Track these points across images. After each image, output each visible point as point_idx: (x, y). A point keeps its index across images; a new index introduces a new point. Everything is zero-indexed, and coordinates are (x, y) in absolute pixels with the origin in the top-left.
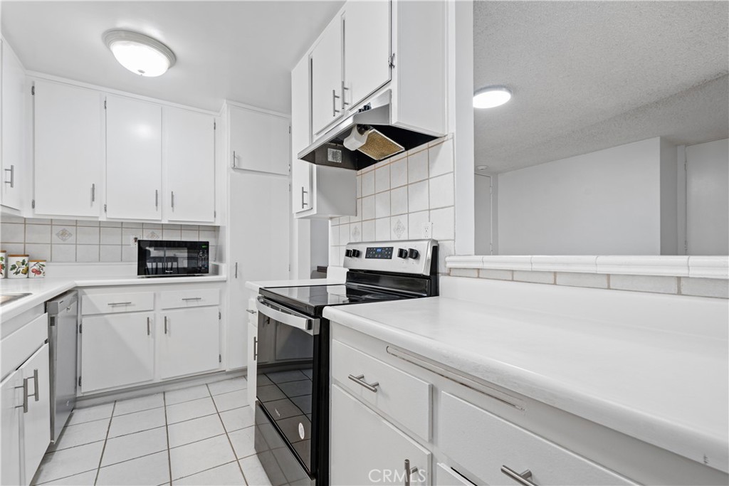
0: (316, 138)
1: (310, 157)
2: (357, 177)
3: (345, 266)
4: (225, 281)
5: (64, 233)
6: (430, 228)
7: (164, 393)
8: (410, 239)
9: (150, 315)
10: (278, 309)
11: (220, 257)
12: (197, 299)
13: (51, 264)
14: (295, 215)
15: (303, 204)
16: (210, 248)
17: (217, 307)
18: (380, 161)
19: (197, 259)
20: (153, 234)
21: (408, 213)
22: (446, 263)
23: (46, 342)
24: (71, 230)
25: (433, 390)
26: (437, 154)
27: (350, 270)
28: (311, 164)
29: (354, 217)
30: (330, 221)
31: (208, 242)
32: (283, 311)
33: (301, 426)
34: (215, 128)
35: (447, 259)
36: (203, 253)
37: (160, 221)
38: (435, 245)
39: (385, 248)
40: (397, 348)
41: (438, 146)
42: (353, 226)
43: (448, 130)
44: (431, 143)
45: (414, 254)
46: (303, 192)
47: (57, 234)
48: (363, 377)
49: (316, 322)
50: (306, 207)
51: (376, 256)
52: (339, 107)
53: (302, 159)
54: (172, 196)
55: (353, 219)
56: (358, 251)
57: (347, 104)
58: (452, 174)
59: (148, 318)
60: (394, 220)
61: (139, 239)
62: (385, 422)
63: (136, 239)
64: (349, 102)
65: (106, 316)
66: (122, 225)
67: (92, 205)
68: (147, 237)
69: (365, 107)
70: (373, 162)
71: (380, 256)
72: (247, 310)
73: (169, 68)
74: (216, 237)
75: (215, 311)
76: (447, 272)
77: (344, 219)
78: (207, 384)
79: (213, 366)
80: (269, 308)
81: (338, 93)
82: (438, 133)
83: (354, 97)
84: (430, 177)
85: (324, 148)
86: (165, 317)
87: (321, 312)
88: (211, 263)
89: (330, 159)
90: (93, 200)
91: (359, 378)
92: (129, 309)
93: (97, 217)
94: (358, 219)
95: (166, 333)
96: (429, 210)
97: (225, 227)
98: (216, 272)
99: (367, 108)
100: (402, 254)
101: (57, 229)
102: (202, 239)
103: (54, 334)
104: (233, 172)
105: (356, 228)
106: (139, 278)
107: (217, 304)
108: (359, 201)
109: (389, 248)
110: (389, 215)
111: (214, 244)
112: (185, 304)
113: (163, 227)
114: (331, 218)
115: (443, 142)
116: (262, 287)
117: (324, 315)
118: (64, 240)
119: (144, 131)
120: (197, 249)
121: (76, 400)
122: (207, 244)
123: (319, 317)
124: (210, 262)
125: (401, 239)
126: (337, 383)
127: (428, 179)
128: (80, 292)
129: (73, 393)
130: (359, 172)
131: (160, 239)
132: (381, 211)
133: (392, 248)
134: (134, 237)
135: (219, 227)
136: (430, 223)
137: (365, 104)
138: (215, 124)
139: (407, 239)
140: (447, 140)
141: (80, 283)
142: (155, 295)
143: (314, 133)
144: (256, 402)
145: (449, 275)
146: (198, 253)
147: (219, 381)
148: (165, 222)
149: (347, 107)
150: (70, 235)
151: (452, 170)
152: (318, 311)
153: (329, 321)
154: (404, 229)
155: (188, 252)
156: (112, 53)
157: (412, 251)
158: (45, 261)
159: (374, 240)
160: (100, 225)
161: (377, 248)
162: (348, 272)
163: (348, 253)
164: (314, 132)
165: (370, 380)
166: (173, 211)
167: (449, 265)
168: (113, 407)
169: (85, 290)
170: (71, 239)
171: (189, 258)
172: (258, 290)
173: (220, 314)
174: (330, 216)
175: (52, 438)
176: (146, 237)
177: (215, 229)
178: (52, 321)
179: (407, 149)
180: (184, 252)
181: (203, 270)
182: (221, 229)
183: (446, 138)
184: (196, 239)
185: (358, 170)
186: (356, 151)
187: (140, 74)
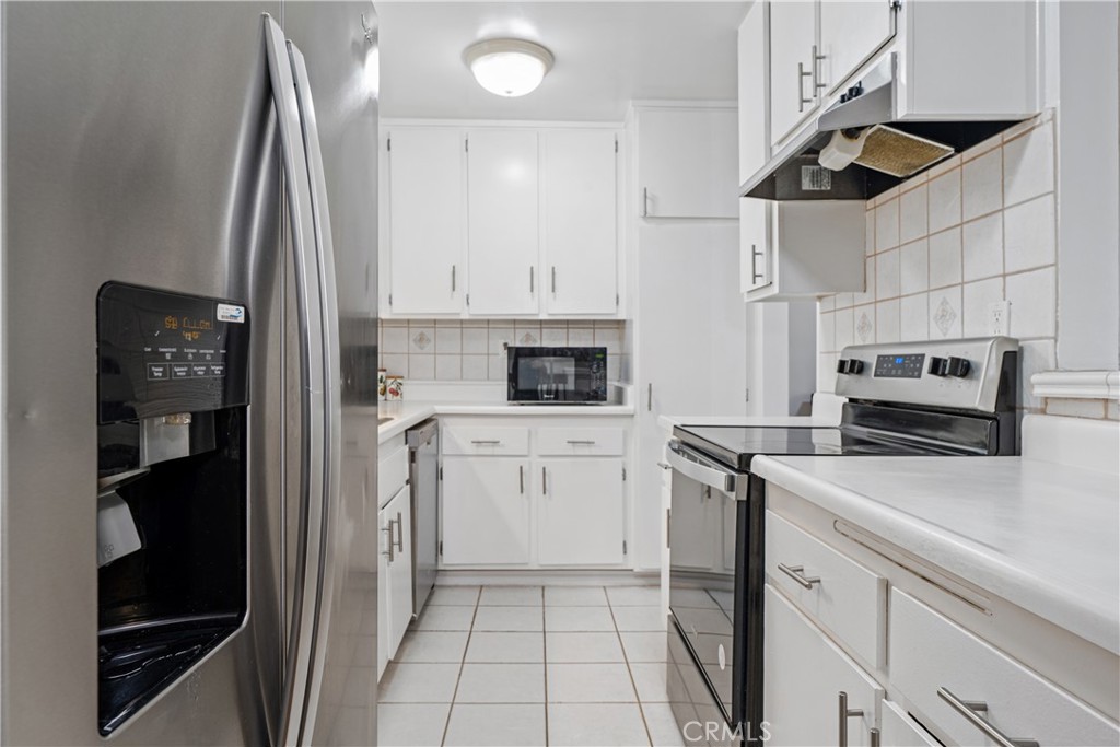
0: (776, 150)
1: (766, 189)
2: (868, 213)
3: (838, 393)
4: (633, 416)
5: (421, 339)
6: (1005, 314)
7: (543, 588)
8: (966, 336)
9: (524, 462)
10: (694, 460)
11: (625, 375)
12: (589, 443)
13: (409, 382)
14: (745, 295)
15: (755, 276)
16: (609, 358)
17: (618, 459)
18: (909, 178)
19: (588, 377)
20: (528, 337)
21: (962, 284)
22: (1032, 386)
23: (407, 482)
24: (429, 332)
25: (886, 587)
26: (1020, 154)
27: (851, 400)
28: (768, 201)
29: (861, 294)
30: (818, 304)
31: (605, 348)
32: (701, 463)
33: (721, 648)
34: (616, 150)
35: (1035, 378)
36: (599, 367)
37: (537, 315)
38: (1010, 348)
39: (910, 356)
40: (846, 523)
41: (1022, 138)
42: (859, 312)
43: (1043, 103)
44: (1008, 133)
45: (963, 369)
46: (755, 254)
47: (414, 340)
48: (802, 570)
49: (742, 480)
50: (760, 282)
51: (894, 372)
52: (808, 93)
53: (747, 196)
54: (553, 273)
55: (861, 298)
56: (860, 362)
57: (824, 86)
58: (1051, 196)
59: (521, 468)
60: (936, 298)
61: (510, 345)
62: (826, 640)
63: (506, 344)
64: (827, 82)
65: (470, 459)
66: (488, 323)
67: (452, 297)
68: (521, 341)
69: (851, 90)
70: (894, 181)
71: (900, 372)
72: (659, 464)
73: (545, 75)
74: (621, 338)
75: (617, 464)
76: (1039, 406)
77: (843, 300)
78: (604, 587)
79: (615, 559)
80: (685, 460)
81: (808, 68)
82: (1015, 115)
83: (836, 73)
84: (1006, 205)
85: (792, 167)
86: (544, 469)
87: (748, 465)
88: (612, 383)
89: (806, 185)
90: (454, 289)
91: (794, 571)
92: (497, 450)
93: (459, 314)
94: (868, 297)
95: (544, 493)
96: (1004, 276)
97: (631, 321)
98: (620, 400)
99: (856, 91)
100: (937, 367)
101: (415, 332)
102: (599, 344)
103: (414, 475)
104: (643, 223)
105: (864, 316)
106: (510, 405)
107: (620, 453)
108: (870, 261)
109: (917, 356)
110: (926, 289)
111: (618, 351)
112: (570, 450)
113: (542, 324)
114: (820, 298)
115: (1033, 129)
116: (678, 424)
117: (753, 470)
118: (422, 348)
119: (515, 172)
120: (590, 360)
121: (438, 571)
122: (604, 351)
123: (747, 473)
124: (608, 382)
125: (948, 337)
126: (774, 584)
127: (1002, 210)
128: (441, 421)
129: (434, 562)
130: (870, 203)
131: (537, 345)
132: (910, 281)
133: (923, 356)
134: (504, 341)
135: (624, 321)
136: (1006, 303)
137: (853, 83)
138: (616, 143)
139: (960, 337)
140: (1041, 124)
141: (440, 409)
142: (530, 432)
143: (773, 144)
144: (669, 616)
145: (1043, 412)
146: (591, 367)
147: (623, 586)
148: (543, 317)
149: (824, 92)
150: (428, 340)
151: (1052, 189)
152: (745, 460)
153: (763, 480)
154: (955, 316)
155: (576, 366)
156: (473, 74)
157: (956, 361)
158: (402, 377)
159: (897, 341)
160: (462, 323)
161: (895, 357)
162: (844, 405)
163: (842, 367)
164: (775, 139)
165: (810, 574)
166: (555, 298)
167: (1039, 391)
168: (478, 593)
169: (446, 420)
170: (429, 347)
171: (578, 376)
172: (672, 429)
173: (624, 471)
174: (818, 294)
175: (414, 612)
176: (518, 342)
177: (620, 325)
178: (413, 456)
179: (959, 150)
180: (569, 366)
181: (597, 396)
182: (627, 325)
183: (1038, 121)
184: (589, 344)
185: (868, 198)
186: (852, 166)
187: (507, 95)
